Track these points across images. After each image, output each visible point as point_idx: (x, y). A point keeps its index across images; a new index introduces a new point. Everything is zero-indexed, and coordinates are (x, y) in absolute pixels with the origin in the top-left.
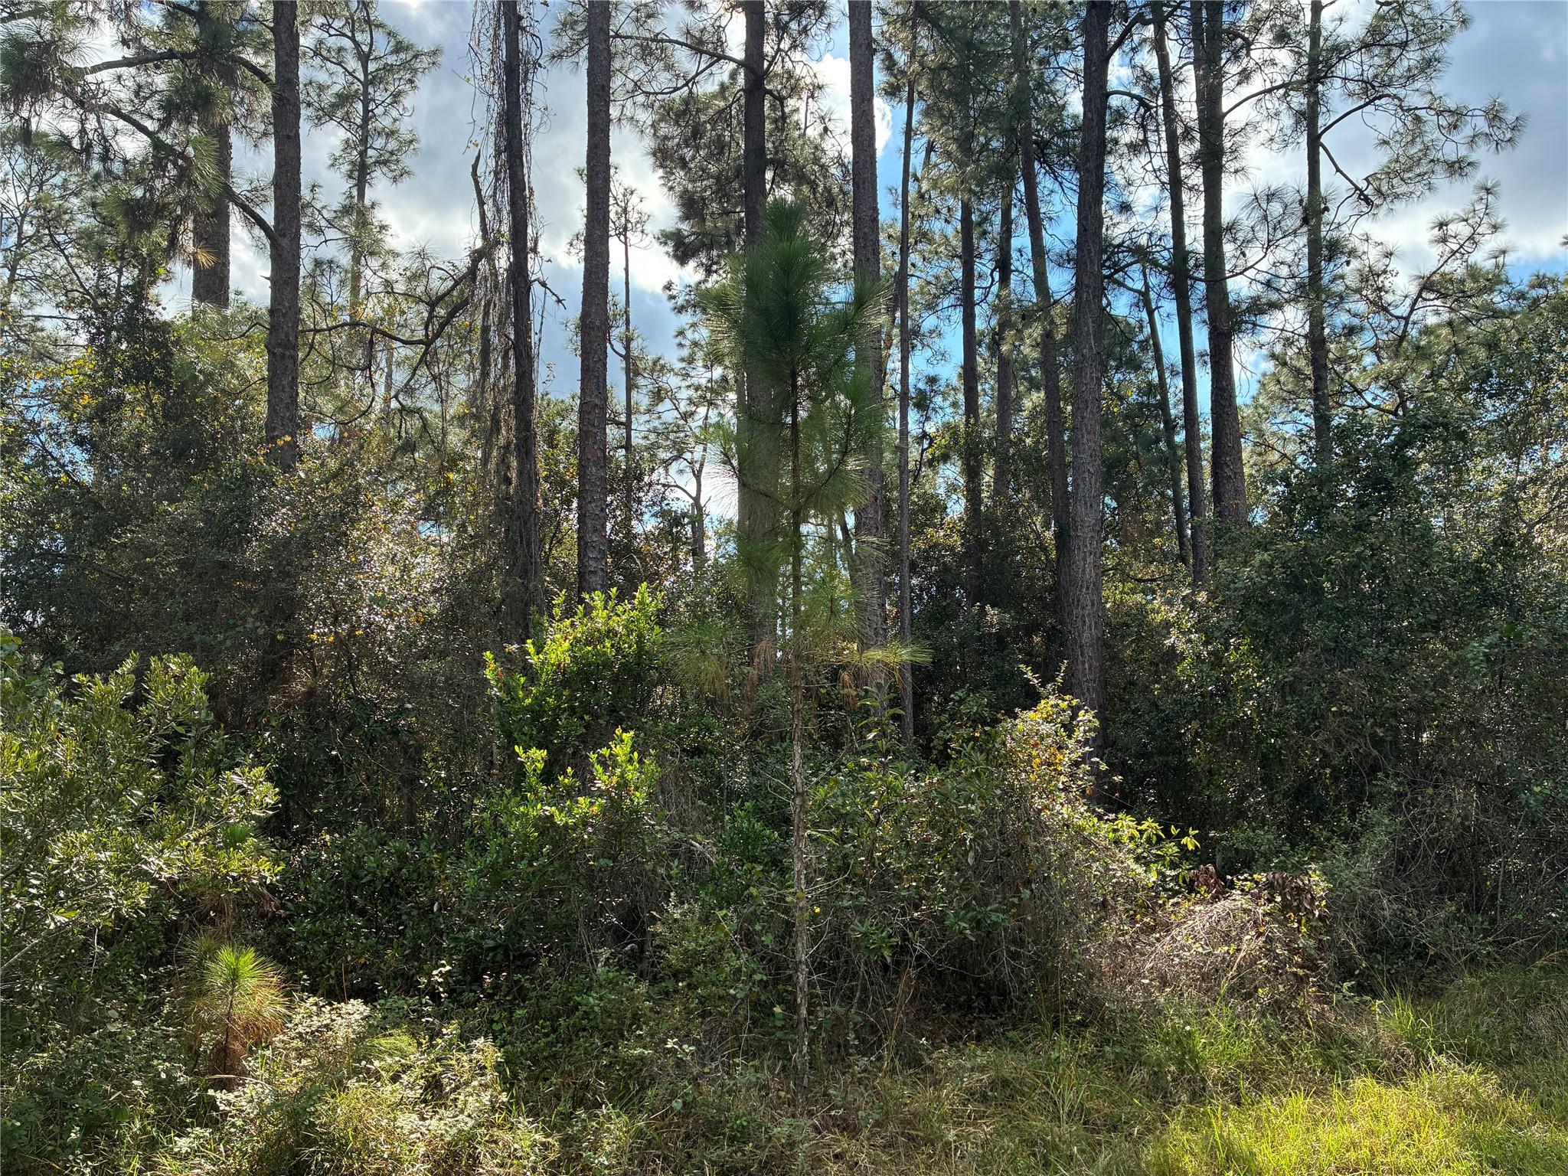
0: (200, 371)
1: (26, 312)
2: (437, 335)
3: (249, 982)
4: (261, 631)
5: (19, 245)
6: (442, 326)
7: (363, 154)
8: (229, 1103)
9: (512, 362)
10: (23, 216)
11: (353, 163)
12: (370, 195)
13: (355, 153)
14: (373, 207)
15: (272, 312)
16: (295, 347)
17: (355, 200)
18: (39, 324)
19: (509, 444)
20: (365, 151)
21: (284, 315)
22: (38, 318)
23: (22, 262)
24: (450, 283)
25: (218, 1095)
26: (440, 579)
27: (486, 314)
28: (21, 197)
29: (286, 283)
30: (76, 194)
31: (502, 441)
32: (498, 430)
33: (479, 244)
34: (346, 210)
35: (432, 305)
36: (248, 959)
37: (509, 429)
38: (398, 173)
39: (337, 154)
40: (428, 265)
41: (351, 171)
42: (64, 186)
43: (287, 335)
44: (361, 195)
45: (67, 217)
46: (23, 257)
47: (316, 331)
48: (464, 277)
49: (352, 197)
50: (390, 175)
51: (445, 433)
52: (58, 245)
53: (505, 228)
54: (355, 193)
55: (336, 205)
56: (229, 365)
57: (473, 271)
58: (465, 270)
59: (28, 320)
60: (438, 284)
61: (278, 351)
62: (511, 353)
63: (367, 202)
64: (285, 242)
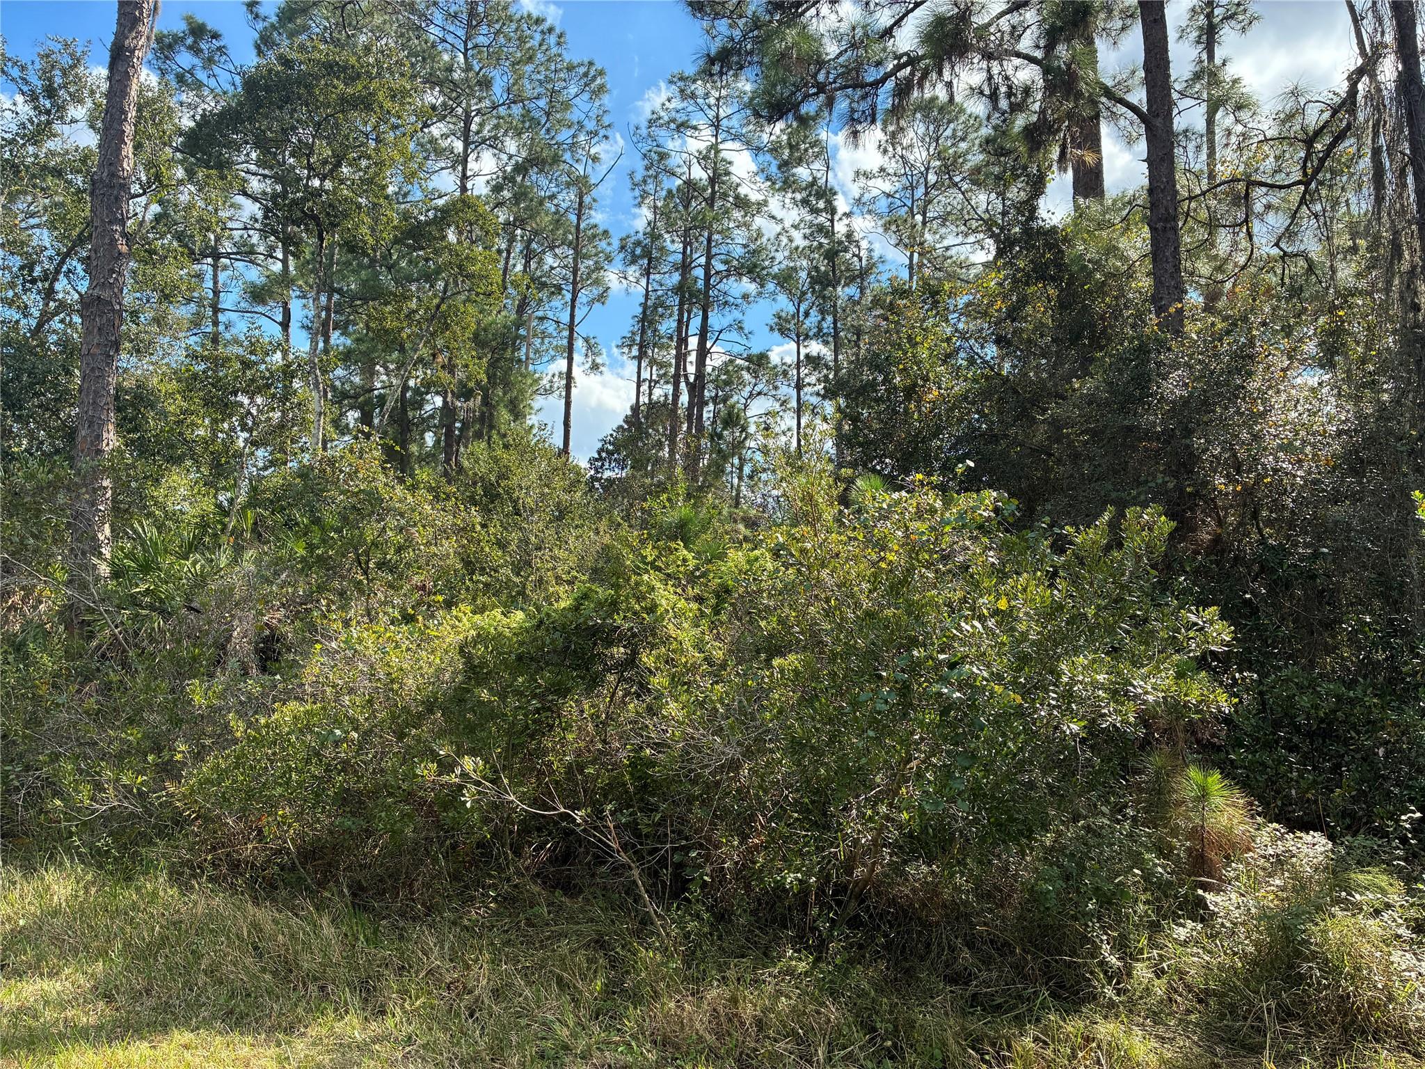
0: (1089, 261)
1: (938, 246)
2: (1317, 171)
3: (1217, 800)
4: (1171, 485)
5: (926, 194)
6: (1322, 161)
7: (1209, 16)
8: (1216, 904)
9: (1410, 180)
10: (927, 169)
11: (1201, 28)
12: (1219, 54)
13: (1202, 17)
14: (1224, 64)
15: (1151, 191)
16: (1175, 219)
17: (1206, 63)
18: (949, 253)
19: (1414, 267)
20: (1212, 12)
21: (1162, 191)
22: (947, 248)
23: (930, 207)
24: (1326, 115)
25: (1207, 895)
26: (1347, 420)
27: (1376, 135)
28: (924, 154)
29: (1162, 160)
30: (963, 139)
31: (1405, 267)
32: (1400, 256)
33: (1360, 61)
34: (1197, 76)
35: (1309, 142)
36: (1215, 780)
37: (1413, 252)
38: (1246, 22)
39: (1184, 25)
40: (1302, 101)
41: (1200, 37)
42: (954, 136)
43: (1167, 210)
44: (1211, 57)
45: (961, 160)
46: (930, 202)
47: (1191, 198)
48: (1343, 103)
49: (1202, 62)
50: (1239, 26)
51: (1333, 270)
52: (956, 185)
53: (1389, 38)
54: (1204, 56)
55: (1187, 75)
56: (1112, 250)
57: (1353, 92)
58: (1344, 95)
59: (939, 252)
60: (1314, 117)
61: (1160, 225)
62: (1410, 170)
63: (1218, 61)
64: (1158, 122)
